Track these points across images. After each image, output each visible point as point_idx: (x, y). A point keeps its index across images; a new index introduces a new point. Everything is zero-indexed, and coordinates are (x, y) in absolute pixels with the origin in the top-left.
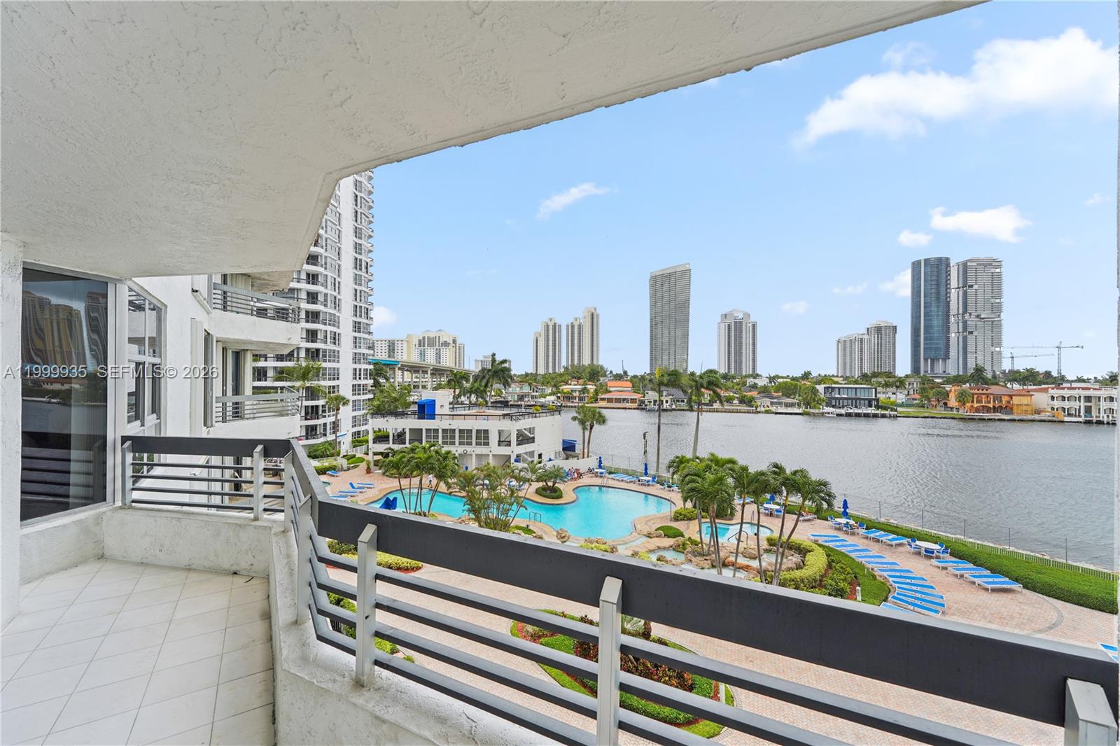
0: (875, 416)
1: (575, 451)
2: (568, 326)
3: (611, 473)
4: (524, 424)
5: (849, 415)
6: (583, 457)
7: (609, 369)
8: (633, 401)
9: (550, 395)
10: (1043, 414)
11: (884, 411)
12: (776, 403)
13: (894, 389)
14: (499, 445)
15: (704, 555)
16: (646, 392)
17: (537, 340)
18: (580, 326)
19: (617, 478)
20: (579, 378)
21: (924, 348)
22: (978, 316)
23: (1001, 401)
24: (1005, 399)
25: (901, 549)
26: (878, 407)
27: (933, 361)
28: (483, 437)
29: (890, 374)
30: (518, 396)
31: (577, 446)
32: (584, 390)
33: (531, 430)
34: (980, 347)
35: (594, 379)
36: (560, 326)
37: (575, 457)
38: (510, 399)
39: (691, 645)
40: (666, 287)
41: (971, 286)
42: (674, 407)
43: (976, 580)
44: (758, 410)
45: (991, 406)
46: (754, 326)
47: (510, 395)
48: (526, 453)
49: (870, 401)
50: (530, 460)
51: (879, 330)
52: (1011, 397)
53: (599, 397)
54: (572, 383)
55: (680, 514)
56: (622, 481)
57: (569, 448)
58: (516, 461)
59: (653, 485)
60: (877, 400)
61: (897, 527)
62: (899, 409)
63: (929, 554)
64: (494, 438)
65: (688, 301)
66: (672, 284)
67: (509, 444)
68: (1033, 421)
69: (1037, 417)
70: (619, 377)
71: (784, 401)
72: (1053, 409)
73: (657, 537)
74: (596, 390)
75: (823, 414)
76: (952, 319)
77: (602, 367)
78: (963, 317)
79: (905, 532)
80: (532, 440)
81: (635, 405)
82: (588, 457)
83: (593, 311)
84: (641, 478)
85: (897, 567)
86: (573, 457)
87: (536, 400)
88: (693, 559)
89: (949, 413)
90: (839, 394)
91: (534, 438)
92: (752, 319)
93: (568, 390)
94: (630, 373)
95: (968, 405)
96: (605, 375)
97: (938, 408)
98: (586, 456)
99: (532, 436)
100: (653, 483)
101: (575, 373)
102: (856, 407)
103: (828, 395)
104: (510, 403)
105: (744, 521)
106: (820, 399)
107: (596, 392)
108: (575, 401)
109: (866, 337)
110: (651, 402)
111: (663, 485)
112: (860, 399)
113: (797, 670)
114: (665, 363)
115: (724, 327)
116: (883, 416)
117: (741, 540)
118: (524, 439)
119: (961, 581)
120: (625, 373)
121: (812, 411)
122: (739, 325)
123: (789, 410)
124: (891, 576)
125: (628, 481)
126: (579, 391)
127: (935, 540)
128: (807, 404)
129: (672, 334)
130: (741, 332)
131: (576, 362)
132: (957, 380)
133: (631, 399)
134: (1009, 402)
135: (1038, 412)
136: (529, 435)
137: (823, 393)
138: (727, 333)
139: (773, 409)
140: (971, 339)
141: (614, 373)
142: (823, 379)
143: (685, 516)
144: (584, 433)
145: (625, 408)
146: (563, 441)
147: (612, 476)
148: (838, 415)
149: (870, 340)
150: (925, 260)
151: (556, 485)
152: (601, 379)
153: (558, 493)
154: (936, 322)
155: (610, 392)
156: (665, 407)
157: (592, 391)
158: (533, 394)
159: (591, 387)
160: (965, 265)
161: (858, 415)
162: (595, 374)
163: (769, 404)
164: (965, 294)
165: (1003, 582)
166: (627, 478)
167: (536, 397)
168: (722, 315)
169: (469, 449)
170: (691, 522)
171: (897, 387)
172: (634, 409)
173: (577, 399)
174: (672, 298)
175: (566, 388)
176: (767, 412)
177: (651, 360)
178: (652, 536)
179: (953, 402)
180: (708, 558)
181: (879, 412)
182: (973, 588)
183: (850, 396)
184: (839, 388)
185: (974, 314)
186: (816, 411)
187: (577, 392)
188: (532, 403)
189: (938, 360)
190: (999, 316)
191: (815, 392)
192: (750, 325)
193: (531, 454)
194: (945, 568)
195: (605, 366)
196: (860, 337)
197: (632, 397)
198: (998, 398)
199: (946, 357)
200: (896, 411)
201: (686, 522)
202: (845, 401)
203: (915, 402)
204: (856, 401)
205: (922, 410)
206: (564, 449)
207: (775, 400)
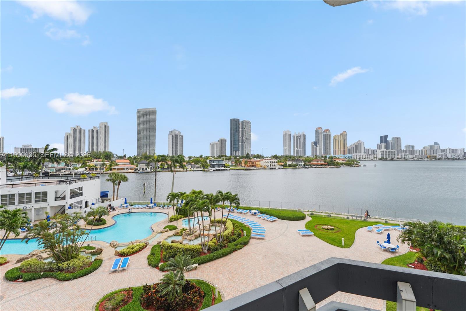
0: (224, 170)
1: (108, 197)
2: (89, 131)
3: (131, 205)
4: (75, 186)
5: (217, 170)
6: (114, 200)
7: (116, 154)
8: (132, 169)
9: (81, 168)
10: (262, 167)
11: (226, 168)
12: (193, 167)
13: (228, 161)
14: (55, 200)
15: (191, 234)
16: (139, 164)
17: (67, 137)
18: (97, 131)
19: (136, 207)
20: (99, 158)
21: (234, 147)
22: (246, 138)
23: (254, 164)
24: (255, 163)
25: (247, 214)
26: (225, 167)
27: (235, 152)
28: (42, 197)
29: (226, 156)
30: (56, 169)
31: (109, 194)
32: (104, 165)
33: (80, 189)
34: (246, 148)
35: (108, 158)
36: (84, 130)
37: (108, 200)
38: (49, 171)
39: (197, 277)
40: (145, 117)
41: (244, 129)
42: (152, 170)
43: (268, 219)
44: (187, 170)
45: (252, 165)
46: (182, 137)
47: (50, 169)
48: (77, 202)
49: (222, 165)
50: (80, 206)
51: (222, 140)
52: (256, 162)
53: (112, 168)
54: (95, 161)
55: (173, 219)
56: (139, 208)
57: (104, 196)
58: (69, 208)
59: (155, 208)
60: (224, 164)
61: (244, 207)
62: (230, 167)
63: (255, 214)
64: (51, 197)
65: (155, 124)
66: (148, 116)
67: (64, 198)
68: (260, 169)
69: (261, 168)
70: (121, 158)
71: (196, 166)
72: (264, 165)
73: (166, 232)
74: (110, 164)
75: (209, 170)
76: (240, 138)
77: (111, 153)
78: (243, 138)
79: (247, 208)
80: (81, 194)
81: (133, 171)
82: (117, 199)
83: (106, 124)
84: (149, 205)
85: (249, 221)
86: (107, 200)
87: (70, 171)
88: (187, 237)
89: (242, 168)
90: (213, 163)
91: (82, 193)
92: (181, 134)
93: (93, 165)
94: (128, 156)
95: (247, 165)
96: (113, 157)
97: (240, 166)
98: (115, 198)
99: (81, 192)
100: (155, 207)
101: (96, 156)
102: (218, 167)
103: (210, 163)
104: (50, 174)
105: (199, 216)
106: (208, 165)
107: (111, 165)
108: (97, 170)
109: (218, 143)
110: (141, 169)
111: (160, 206)
112: (219, 164)
113: (236, 270)
114: (145, 151)
115: (171, 137)
116: (226, 170)
117: (200, 224)
118: (74, 194)
119: (265, 221)
120: (125, 156)
121: (205, 169)
122: (176, 136)
123: (198, 169)
124: (249, 224)
125: (142, 208)
126: (100, 165)
127: (255, 209)
128: (204, 167)
129: (148, 138)
130: (177, 139)
131: (95, 150)
132: (243, 157)
133: (131, 168)
134: (255, 164)
135: (261, 166)
136: (79, 191)
137: (209, 162)
138: (172, 139)
139: (192, 169)
140: (244, 144)
141: (118, 156)
142: (207, 158)
143: (175, 219)
144: (114, 187)
145: (128, 173)
146: (101, 192)
147: (133, 207)
148: (213, 170)
149: (219, 144)
150: (234, 119)
151: (102, 217)
152: (112, 158)
153: (103, 222)
154: (236, 139)
155: (118, 165)
156: (148, 171)
157: (108, 165)
158: (68, 168)
159: (107, 163)
160: (243, 122)
161: (219, 170)
162: (108, 156)
163: (191, 167)
164: (243, 131)
165: (273, 218)
166: (141, 206)
167: (70, 169)
168: (170, 131)
169: (28, 206)
170: (178, 221)
171: (229, 160)
172: (132, 173)
173: (99, 169)
174: (148, 122)
175: (91, 164)
176: (190, 171)
177: (138, 149)
178: (163, 232)
179: (243, 165)
180: (193, 235)
181: (225, 168)
182: (268, 222)
183: (217, 163)
184: (213, 161)
185: (245, 137)
186: (207, 169)
187: (99, 166)
188: (68, 173)
189: (237, 151)
190: (250, 138)
191: (206, 162)
192: (181, 136)
193: (80, 202)
194: (260, 218)
195: (113, 152)
196: (217, 143)
197: (131, 167)
198: (253, 162)
199: (239, 150)
200: (229, 168)
201: (176, 221)
202: (215, 165)
203: (233, 165)
204: (218, 165)
205: (236, 167)
206: (101, 197)
207: (193, 166)
